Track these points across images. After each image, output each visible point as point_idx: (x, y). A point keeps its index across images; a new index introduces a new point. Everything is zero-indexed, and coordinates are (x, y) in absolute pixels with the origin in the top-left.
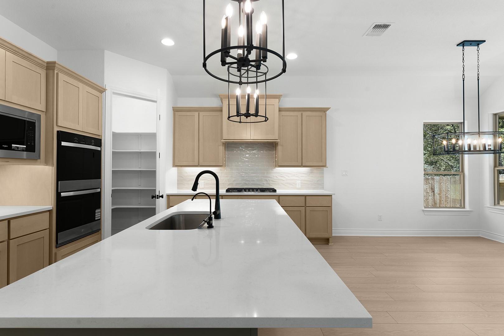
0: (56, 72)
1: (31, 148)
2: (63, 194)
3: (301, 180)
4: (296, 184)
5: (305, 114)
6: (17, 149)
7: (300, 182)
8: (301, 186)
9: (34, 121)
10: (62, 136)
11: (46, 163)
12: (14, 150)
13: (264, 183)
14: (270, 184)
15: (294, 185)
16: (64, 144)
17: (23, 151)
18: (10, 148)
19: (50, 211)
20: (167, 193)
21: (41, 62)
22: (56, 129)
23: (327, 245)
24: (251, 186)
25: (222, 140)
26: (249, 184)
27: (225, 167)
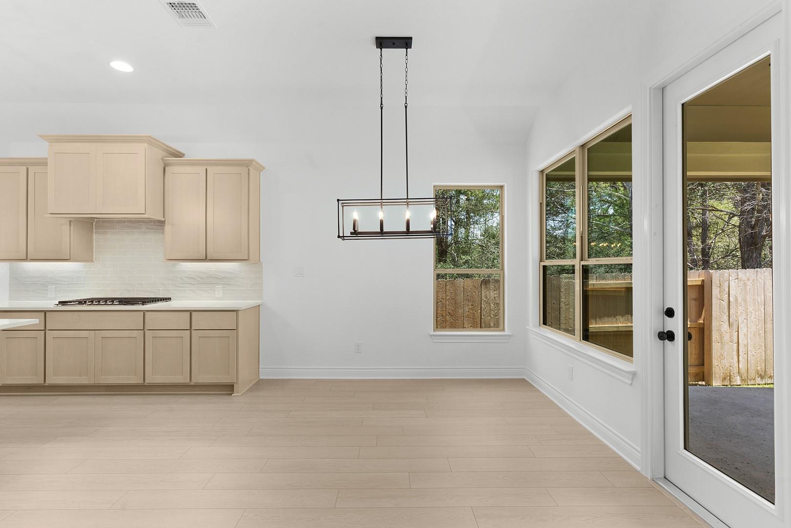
3: (223, 284)
4: (215, 291)
5: (212, 170)
7: (222, 286)
15: (210, 292)
23: (230, 396)
24: (137, 294)
25: (46, 216)
26: (134, 290)
27: (92, 261)
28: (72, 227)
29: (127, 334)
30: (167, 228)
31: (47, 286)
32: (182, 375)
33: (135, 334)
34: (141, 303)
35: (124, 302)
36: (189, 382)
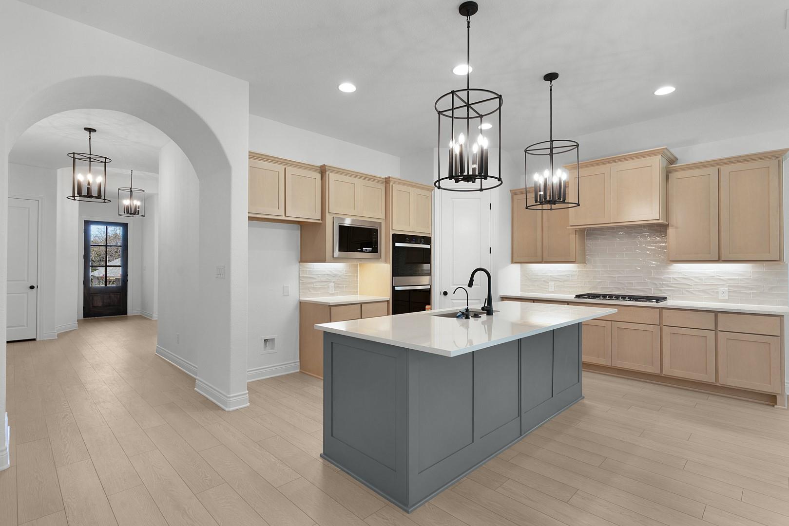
0: (391, 184)
1: (375, 250)
2: (397, 288)
3: (729, 286)
4: (717, 293)
5: (725, 169)
6: (366, 251)
7: (727, 288)
8: (729, 296)
9: (377, 228)
10: (397, 238)
11: (386, 262)
12: (364, 252)
13: (651, 289)
14: (661, 291)
15: (712, 293)
16: (397, 244)
17: (370, 252)
18: (362, 251)
19: (388, 301)
20: (501, 294)
21: (380, 179)
22: (392, 233)
23: (772, 408)
24: (627, 292)
25: (568, 228)
26: (623, 288)
27: (584, 263)
28: (577, 236)
29: (642, 327)
30: (671, 231)
31: (548, 283)
32: (706, 374)
33: (651, 328)
34: (655, 301)
35: (633, 299)
36: (714, 382)
